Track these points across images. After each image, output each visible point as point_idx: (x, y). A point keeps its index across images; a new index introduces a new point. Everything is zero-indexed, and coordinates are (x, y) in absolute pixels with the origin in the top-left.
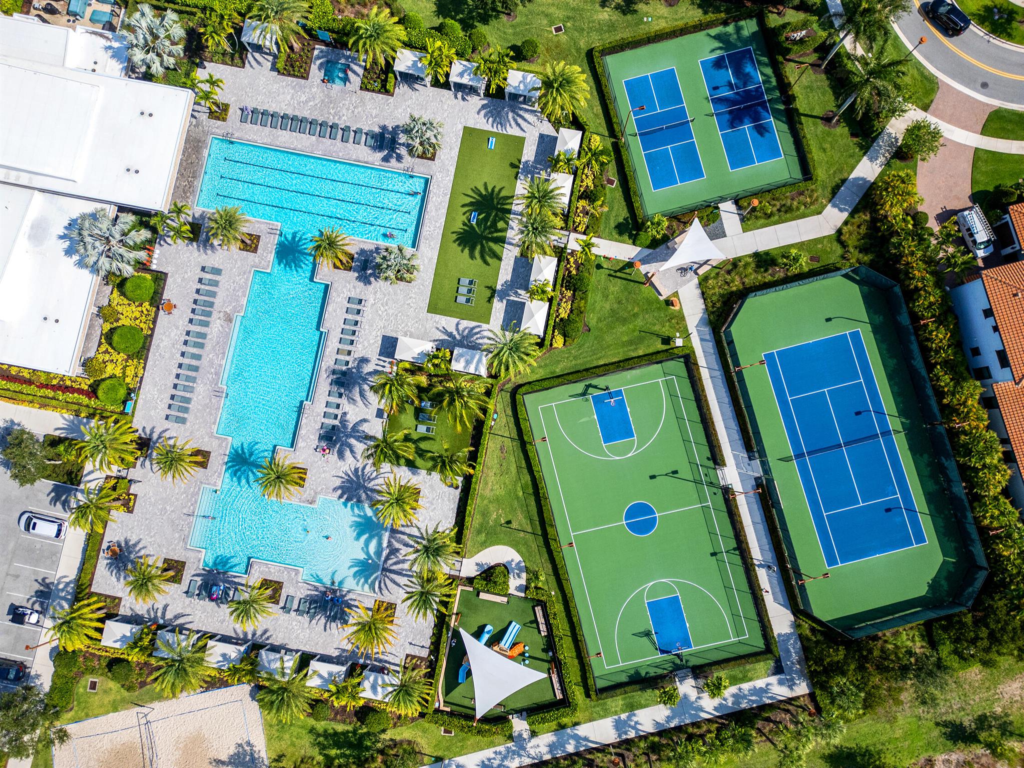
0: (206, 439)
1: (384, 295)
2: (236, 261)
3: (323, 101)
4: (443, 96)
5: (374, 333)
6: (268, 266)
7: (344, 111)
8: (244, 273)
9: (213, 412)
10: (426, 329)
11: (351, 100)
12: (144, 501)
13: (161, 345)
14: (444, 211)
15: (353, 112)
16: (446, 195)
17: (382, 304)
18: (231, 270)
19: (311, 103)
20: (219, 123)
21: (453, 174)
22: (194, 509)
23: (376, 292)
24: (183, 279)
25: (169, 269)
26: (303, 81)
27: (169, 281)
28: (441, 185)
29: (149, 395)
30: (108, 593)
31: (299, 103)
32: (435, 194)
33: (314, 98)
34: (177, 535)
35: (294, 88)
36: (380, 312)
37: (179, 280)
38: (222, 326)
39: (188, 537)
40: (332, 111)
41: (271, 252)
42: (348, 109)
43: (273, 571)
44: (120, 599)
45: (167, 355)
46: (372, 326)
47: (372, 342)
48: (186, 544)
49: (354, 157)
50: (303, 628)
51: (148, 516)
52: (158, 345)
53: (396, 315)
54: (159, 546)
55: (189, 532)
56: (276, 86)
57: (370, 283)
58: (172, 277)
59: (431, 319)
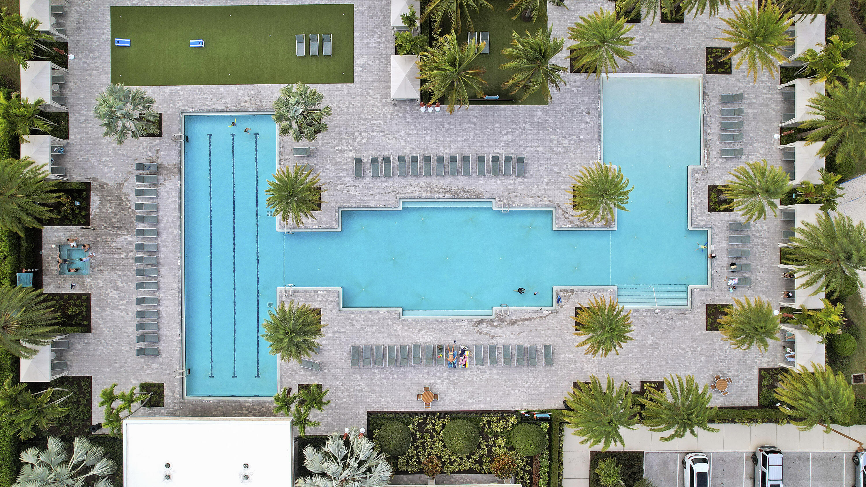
1: (341, 140)
2: (336, 332)
3: (113, 269)
4: (77, 120)
8: (349, 318)
9: (527, 316)
10: (374, 80)
11: (105, 234)
12: (647, 372)
13: (458, 399)
14: (222, 88)
15: (119, 228)
16: (201, 91)
17: (354, 140)
18: (347, 336)
19: (119, 283)
20: (166, 392)
21: (174, 87)
22: (646, 311)
23: (340, 151)
24: (371, 392)
25: (361, 412)
26: (93, 299)
27: (375, 408)
28: (191, 98)
29: (522, 399)
30: (756, 386)
31: (122, 298)
32: (203, 104)
33: (111, 281)
34: (679, 323)
35: (103, 309)
36: (365, 140)
37: (373, 396)
38: (420, 331)
39: (679, 310)
41: (316, 292)
43: (698, 201)
44: (760, 370)
45: (470, 388)
46: (384, 147)
47: (403, 143)
48: (687, 310)
49: (176, 214)
51: (664, 363)
52: (459, 402)
53: (364, 120)
55: (672, 310)
56: (106, 331)
58: (370, 405)
59: (361, 76)
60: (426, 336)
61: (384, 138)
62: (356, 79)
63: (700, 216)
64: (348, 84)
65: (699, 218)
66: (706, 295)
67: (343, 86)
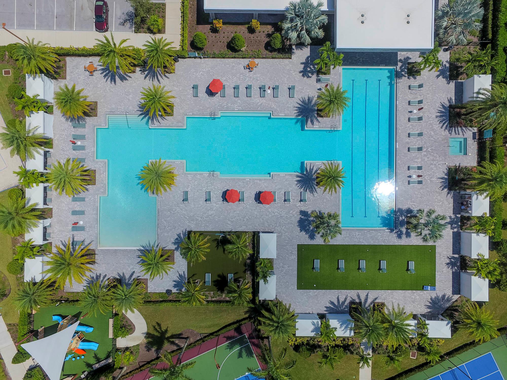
3: (436, 141)
6: (310, 127)
7: (432, 158)
9: (201, 112)
14: (372, 243)
15: (432, 164)
16: (384, 241)
19: (432, 133)
21: (400, 244)
24: (289, 70)
28: (390, 237)
29: (204, 65)
32: (383, 234)
34: (114, 106)
37: (288, 68)
38: (261, 104)
39: (113, 114)
40: (429, 149)
43: (102, 176)
47: (270, 210)
53: (291, 223)
55: (117, 114)
58: (290, 62)
59: (293, 248)
60: (258, 101)
61: (280, 213)
62: (296, 247)
63: (100, 167)
64: (300, 244)
65: (101, 166)
66: (97, 122)
67: (303, 243)
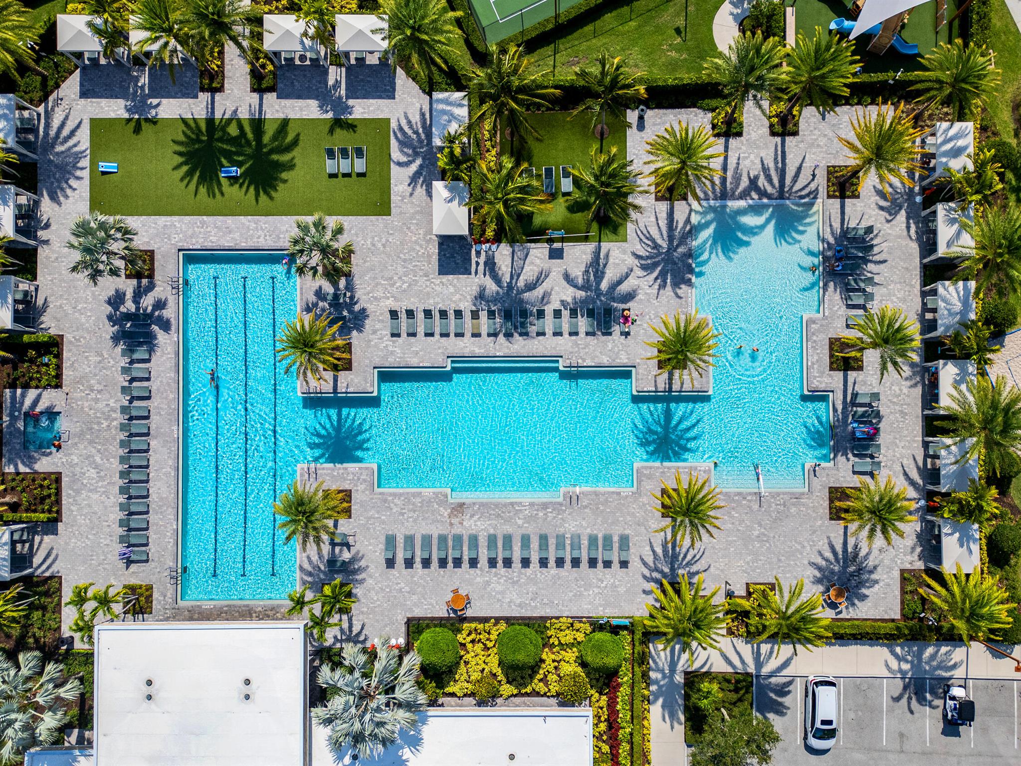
0: (645, 500)
1: (377, 284)
2: (369, 518)
3: (91, 442)
4: (47, 258)
5: (438, 288)
6: (367, 468)
7: (101, 405)
8: (385, 501)
9: (602, 499)
10: (417, 212)
11: (81, 399)
12: (754, 571)
13: (518, 601)
14: (230, 220)
15: (99, 392)
16: (203, 223)
17: (392, 285)
18: (384, 522)
19: (98, 459)
20: (156, 595)
21: (169, 218)
22: (750, 494)
23: (376, 298)
24: (412, 592)
25: (400, 617)
26: (65, 480)
27: (418, 613)
28: (190, 232)
29: (597, 602)
30: (898, 593)
31: (101, 478)
32: (205, 239)
33: (88, 457)
34: (793, 510)
35: (78, 492)
36: (405, 286)
37: (415, 598)
38: (472, 516)
39: (793, 494)
40: (105, 424)
41: (346, 469)
42: (97, 400)
43: (816, 358)
44: (902, 571)
45: (532, 588)
46: (428, 294)
47: (452, 289)
48: (803, 494)
49: (172, 375)
50: (889, 295)
51: (775, 560)
52: (520, 605)
53: (405, 261)
54: (814, 532)
55: (784, 494)
56: (81, 520)
57: (364, 310)
58: (411, 610)
59: (400, 207)
60: (479, 523)
61: (428, 283)
62: (393, 211)
63: (819, 377)
64: (384, 217)
65: (818, 379)
66: (828, 475)
67: (378, 220)
